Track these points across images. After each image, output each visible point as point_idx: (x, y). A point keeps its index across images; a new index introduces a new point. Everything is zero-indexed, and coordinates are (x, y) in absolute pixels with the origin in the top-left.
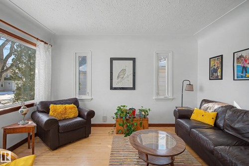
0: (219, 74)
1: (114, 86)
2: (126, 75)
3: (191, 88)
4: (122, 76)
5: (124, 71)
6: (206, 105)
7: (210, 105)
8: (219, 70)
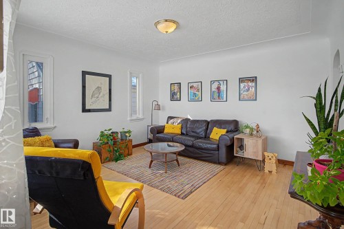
0: (178, 97)
1: (87, 108)
2: (101, 94)
3: (158, 108)
4: (97, 96)
5: (99, 88)
6: (172, 121)
7: (175, 120)
8: (179, 94)
